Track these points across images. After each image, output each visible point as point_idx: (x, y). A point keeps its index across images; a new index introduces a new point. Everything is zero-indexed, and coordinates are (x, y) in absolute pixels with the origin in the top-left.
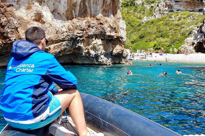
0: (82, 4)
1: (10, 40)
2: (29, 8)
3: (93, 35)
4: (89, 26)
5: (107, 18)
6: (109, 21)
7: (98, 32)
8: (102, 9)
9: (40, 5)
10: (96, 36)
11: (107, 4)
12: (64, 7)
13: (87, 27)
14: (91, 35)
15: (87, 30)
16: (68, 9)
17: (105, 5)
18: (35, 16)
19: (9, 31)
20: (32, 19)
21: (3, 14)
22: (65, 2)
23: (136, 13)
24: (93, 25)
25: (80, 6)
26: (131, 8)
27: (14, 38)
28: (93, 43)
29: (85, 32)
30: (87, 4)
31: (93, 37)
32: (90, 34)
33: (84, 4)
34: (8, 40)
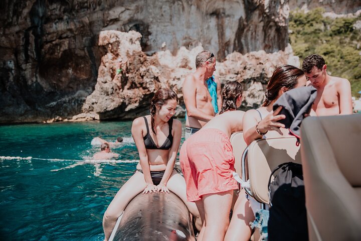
0: (237, 42)
1: (149, 91)
2: (174, 53)
3: (250, 79)
4: (245, 68)
5: (270, 56)
6: (271, 60)
7: (256, 75)
8: (264, 45)
9: (187, 49)
10: (255, 80)
11: (270, 38)
12: (215, 48)
13: (242, 69)
14: (248, 79)
15: (242, 73)
16: (220, 50)
17: (267, 39)
18: (182, 62)
19: (148, 81)
20: (179, 65)
21: (142, 63)
22: (216, 42)
23: (355, 42)
24: (250, 66)
25: (235, 44)
26: (346, 35)
27: (153, 88)
28: (251, 88)
29: (239, 75)
30: (243, 41)
31: (250, 82)
32: (246, 77)
33: (239, 41)
34: (147, 90)
